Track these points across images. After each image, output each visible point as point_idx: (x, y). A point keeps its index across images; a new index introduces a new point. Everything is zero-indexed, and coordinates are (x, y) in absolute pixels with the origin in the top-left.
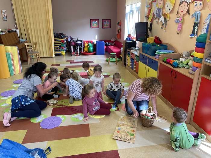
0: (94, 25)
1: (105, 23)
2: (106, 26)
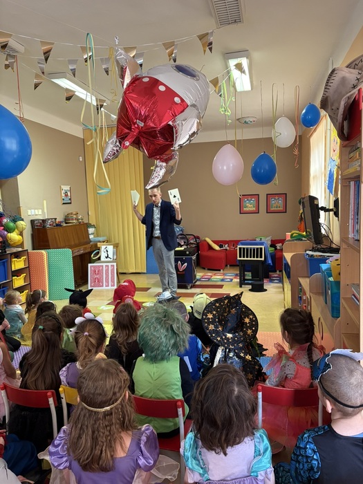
0: (246, 207)
1: (273, 202)
2: (276, 209)
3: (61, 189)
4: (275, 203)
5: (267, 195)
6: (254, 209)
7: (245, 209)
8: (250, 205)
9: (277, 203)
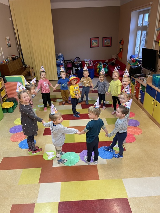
2: (107, 45)
5: (103, 38)
6: (97, 45)
7: (92, 45)
8: (95, 43)
9: (107, 42)
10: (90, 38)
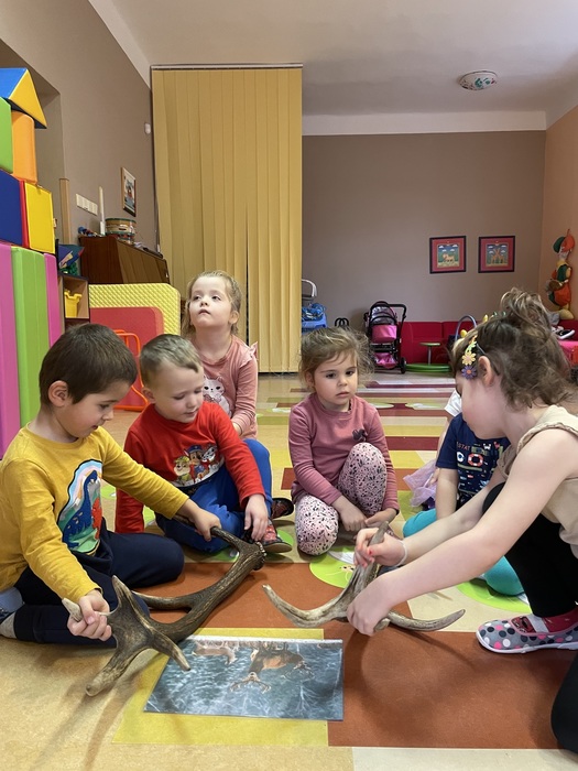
0: (444, 260)
1: (490, 251)
2: (495, 265)
3: (123, 177)
4: (494, 254)
5: (480, 238)
6: (457, 263)
7: (439, 264)
8: (448, 258)
9: (498, 254)
10: (431, 239)
